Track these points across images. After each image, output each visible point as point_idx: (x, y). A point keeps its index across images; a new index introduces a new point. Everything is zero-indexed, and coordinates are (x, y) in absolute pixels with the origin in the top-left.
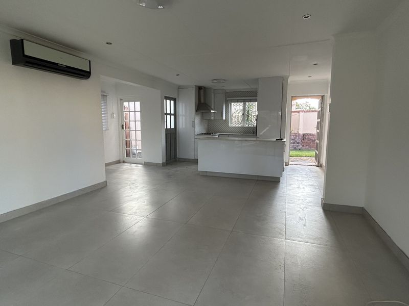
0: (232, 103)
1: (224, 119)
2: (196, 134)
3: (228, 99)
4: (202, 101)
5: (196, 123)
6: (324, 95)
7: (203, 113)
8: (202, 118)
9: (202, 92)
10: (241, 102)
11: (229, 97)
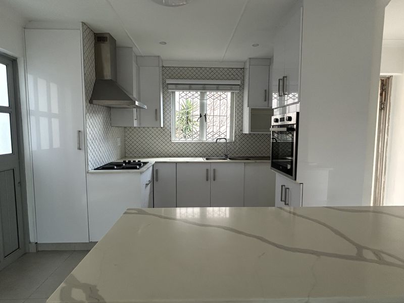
0: (177, 93)
1: (162, 126)
2: (91, 169)
3: (169, 81)
4: (108, 74)
5: (89, 137)
6: (389, 78)
7: (109, 108)
8: (109, 123)
9: (106, 48)
10: (196, 90)
11: (170, 78)
